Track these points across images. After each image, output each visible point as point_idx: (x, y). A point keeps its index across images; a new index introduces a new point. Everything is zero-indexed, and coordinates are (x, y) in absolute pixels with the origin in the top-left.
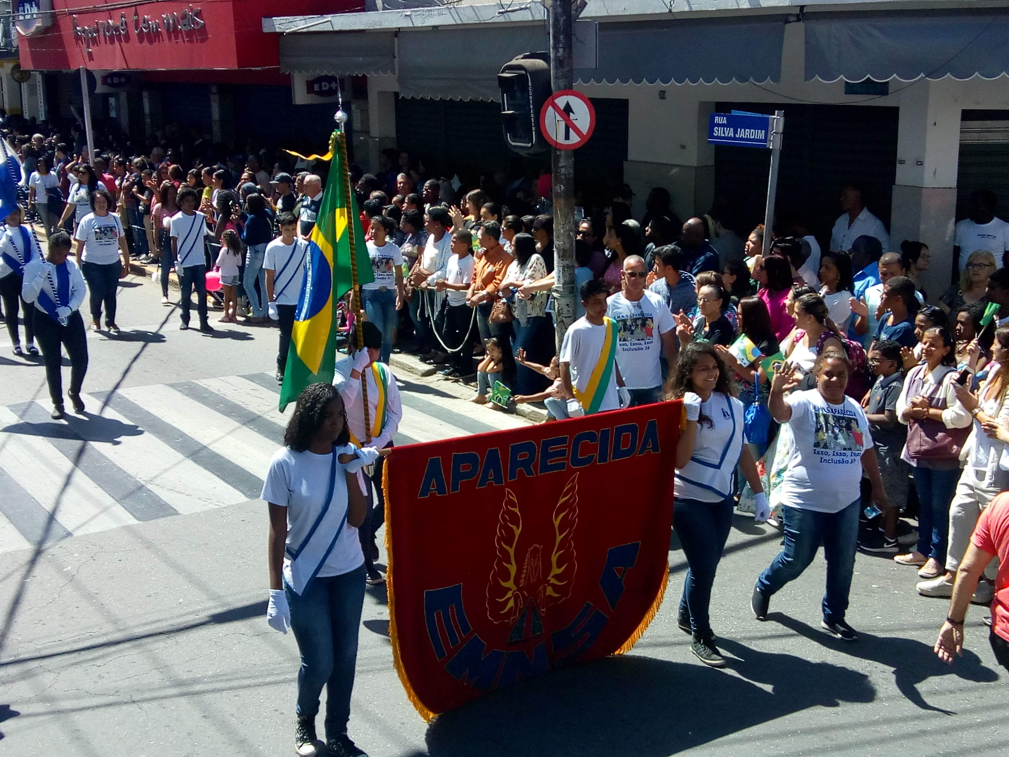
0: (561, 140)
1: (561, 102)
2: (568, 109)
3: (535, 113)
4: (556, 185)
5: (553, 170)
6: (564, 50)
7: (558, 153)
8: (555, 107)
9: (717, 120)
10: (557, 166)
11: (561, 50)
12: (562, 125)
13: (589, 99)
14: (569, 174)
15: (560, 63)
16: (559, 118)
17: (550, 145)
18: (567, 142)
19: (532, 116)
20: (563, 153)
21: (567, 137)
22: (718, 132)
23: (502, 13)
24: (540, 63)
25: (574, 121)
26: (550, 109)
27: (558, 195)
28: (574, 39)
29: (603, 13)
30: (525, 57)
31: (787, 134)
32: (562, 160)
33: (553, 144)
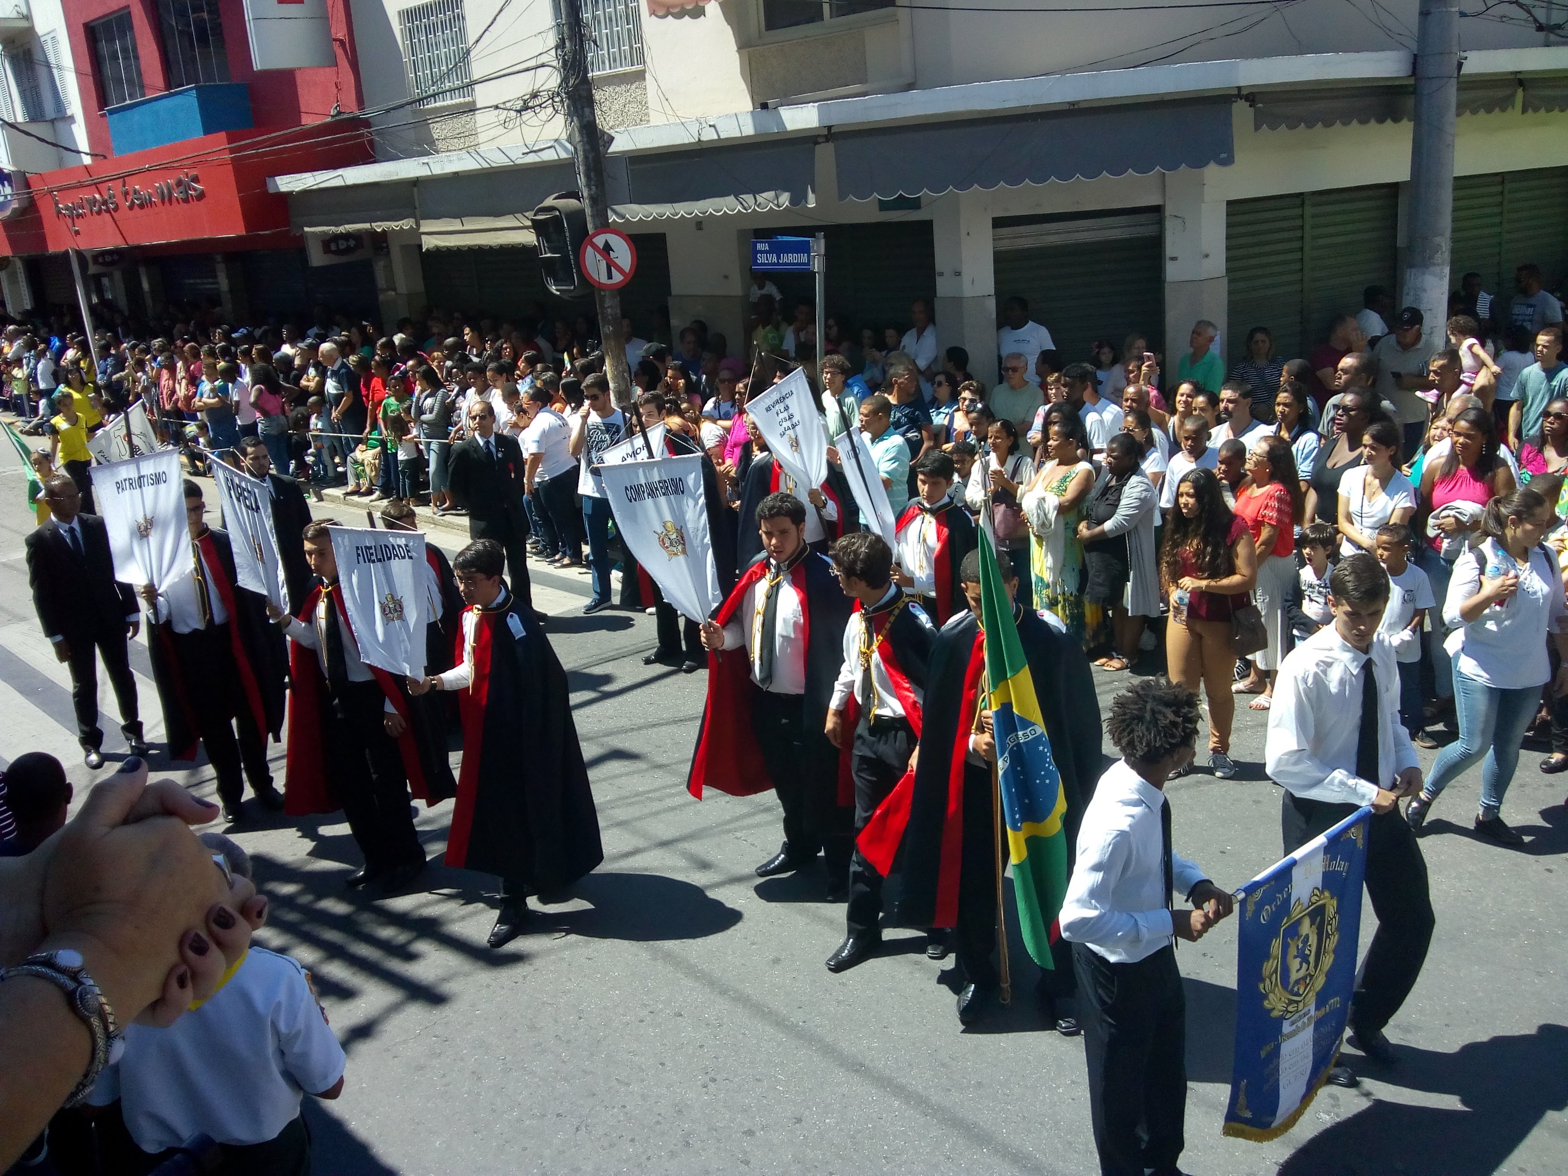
0: (604, 279)
1: (599, 241)
2: (607, 248)
3: (574, 255)
4: (604, 326)
5: (599, 310)
6: (597, 187)
7: (602, 293)
8: (595, 247)
9: (760, 247)
10: (602, 306)
11: (593, 188)
12: (603, 264)
13: (629, 236)
14: (616, 314)
15: (594, 200)
16: (599, 257)
17: (594, 286)
18: (610, 282)
19: (571, 257)
20: (607, 293)
21: (610, 277)
22: (761, 259)
23: (527, 153)
24: (572, 202)
25: (615, 260)
26: (589, 249)
27: (607, 337)
28: (605, 174)
29: (631, 147)
30: (555, 199)
31: (829, 256)
32: (607, 300)
33: (597, 285)
